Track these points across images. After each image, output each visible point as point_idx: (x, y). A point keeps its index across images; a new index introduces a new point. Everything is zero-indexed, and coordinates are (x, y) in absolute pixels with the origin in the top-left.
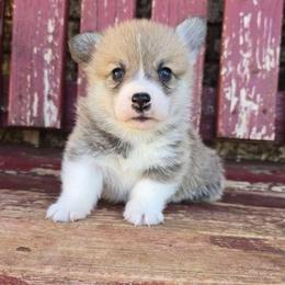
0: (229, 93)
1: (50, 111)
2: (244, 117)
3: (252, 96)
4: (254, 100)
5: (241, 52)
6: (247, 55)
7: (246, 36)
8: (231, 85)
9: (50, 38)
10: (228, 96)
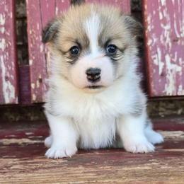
0: (156, 59)
1: (8, 90)
2: (170, 77)
3: (175, 60)
4: (178, 63)
5: (162, 25)
6: (167, 27)
7: (164, 12)
8: (157, 53)
9: (3, 30)
10: (156, 62)
